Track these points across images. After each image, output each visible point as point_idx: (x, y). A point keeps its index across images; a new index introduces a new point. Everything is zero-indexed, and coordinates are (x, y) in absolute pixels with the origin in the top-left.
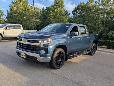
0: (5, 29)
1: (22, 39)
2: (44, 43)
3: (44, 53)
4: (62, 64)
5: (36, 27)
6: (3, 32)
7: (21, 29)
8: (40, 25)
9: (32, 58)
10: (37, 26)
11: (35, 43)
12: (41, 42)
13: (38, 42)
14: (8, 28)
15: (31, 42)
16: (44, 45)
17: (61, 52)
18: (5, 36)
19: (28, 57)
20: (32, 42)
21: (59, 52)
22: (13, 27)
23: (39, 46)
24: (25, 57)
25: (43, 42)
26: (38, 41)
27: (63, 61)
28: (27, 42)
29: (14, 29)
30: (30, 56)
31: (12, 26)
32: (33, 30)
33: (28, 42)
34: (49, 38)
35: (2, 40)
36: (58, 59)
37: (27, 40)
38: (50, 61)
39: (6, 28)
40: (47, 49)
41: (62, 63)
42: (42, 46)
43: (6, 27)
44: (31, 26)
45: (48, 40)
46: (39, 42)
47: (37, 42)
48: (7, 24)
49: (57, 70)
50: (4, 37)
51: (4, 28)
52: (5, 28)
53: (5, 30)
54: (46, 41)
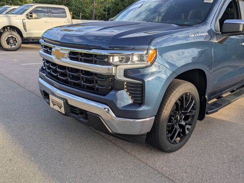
0: (28, 18)
1: (51, 49)
2: (129, 66)
3: (130, 101)
4: (187, 132)
5: (104, 13)
6: (24, 26)
7: (66, 17)
8: (113, 8)
9: (87, 115)
10: (105, 10)
11: (96, 63)
12: (116, 59)
13: (106, 60)
14: (34, 15)
15: (81, 61)
16: (126, 73)
17: (186, 94)
18: (28, 36)
19: (72, 112)
20: (85, 61)
21: (182, 97)
22: (48, 13)
23: (109, 76)
24: (63, 110)
25: (127, 62)
26: (107, 57)
27: (190, 124)
28: (68, 60)
29: (50, 17)
30: (80, 109)
31: (45, 10)
32: (95, 19)
33: (71, 58)
34: (149, 44)
35: (23, 45)
36: (176, 119)
37: (66, 51)
38: (149, 130)
39: (30, 16)
40: (142, 87)
41: (188, 128)
42: (120, 76)
43: (31, 13)
44: (92, 11)
45: (145, 52)
46: (109, 59)
47: (102, 60)
48: (32, 6)
49: (171, 155)
50: (28, 39)
51: (24, 16)
52: (27, 15)
53: (27, 21)
54: (135, 58)
